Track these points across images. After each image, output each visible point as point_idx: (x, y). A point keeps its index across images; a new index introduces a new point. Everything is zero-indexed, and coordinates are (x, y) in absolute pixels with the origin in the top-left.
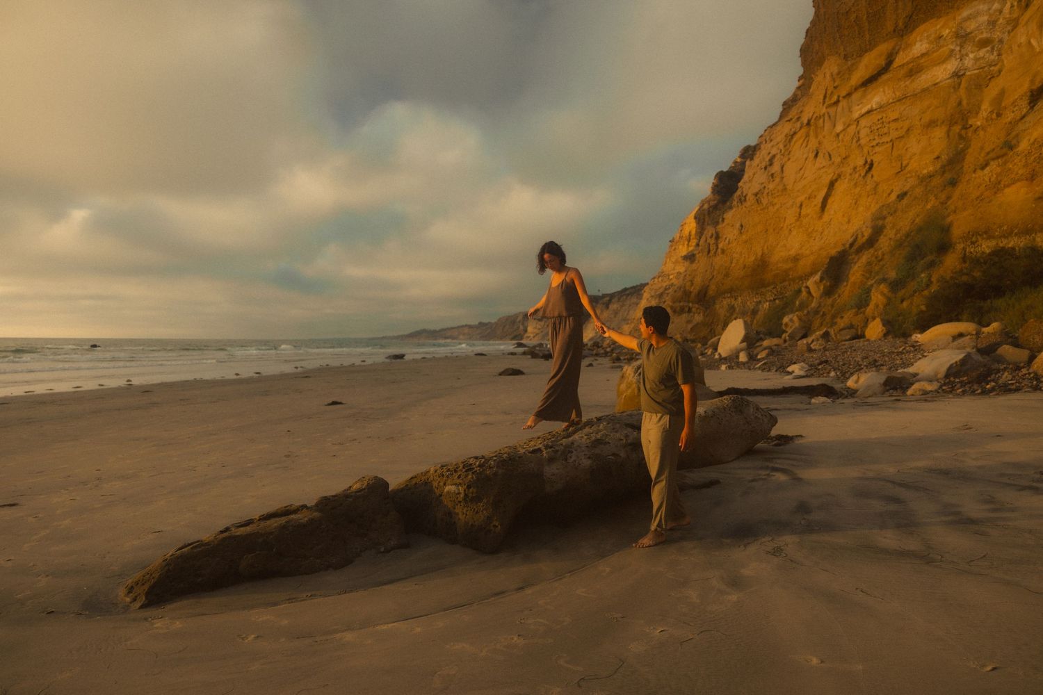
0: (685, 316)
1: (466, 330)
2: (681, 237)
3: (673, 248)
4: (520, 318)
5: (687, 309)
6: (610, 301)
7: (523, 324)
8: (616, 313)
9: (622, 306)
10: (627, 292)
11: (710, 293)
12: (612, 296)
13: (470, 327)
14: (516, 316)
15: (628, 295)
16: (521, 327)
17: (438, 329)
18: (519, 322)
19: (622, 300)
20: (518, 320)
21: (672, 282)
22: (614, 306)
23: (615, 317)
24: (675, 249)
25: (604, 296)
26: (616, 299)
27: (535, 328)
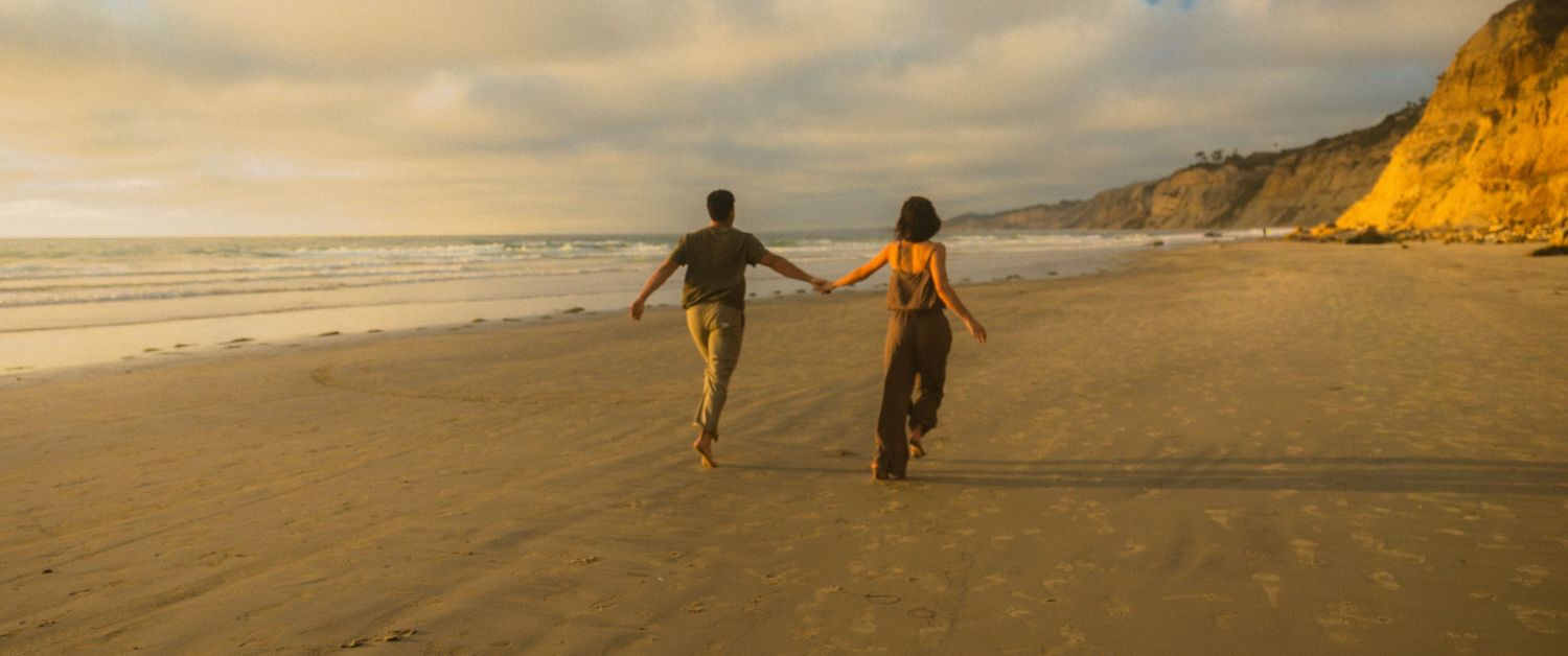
0: (1500, 195)
1: (1040, 214)
2: (1457, 72)
3: (1444, 88)
4: (1137, 193)
5: (1503, 186)
6: (1297, 162)
7: (1143, 202)
8: (1308, 181)
9: (1320, 169)
10: (1329, 146)
11: (1538, 168)
12: (1300, 153)
13: (1047, 208)
14: (1129, 190)
15: (1330, 151)
16: (1140, 207)
17: (992, 212)
18: (1137, 198)
19: (1319, 158)
20: (1134, 195)
21: (1443, 138)
22: (1303, 171)
23: (1307, 187)
24: (1447, 90)
25: (1285, 153)
26: (1308, 158)
27: (1165, 208)
